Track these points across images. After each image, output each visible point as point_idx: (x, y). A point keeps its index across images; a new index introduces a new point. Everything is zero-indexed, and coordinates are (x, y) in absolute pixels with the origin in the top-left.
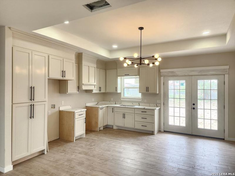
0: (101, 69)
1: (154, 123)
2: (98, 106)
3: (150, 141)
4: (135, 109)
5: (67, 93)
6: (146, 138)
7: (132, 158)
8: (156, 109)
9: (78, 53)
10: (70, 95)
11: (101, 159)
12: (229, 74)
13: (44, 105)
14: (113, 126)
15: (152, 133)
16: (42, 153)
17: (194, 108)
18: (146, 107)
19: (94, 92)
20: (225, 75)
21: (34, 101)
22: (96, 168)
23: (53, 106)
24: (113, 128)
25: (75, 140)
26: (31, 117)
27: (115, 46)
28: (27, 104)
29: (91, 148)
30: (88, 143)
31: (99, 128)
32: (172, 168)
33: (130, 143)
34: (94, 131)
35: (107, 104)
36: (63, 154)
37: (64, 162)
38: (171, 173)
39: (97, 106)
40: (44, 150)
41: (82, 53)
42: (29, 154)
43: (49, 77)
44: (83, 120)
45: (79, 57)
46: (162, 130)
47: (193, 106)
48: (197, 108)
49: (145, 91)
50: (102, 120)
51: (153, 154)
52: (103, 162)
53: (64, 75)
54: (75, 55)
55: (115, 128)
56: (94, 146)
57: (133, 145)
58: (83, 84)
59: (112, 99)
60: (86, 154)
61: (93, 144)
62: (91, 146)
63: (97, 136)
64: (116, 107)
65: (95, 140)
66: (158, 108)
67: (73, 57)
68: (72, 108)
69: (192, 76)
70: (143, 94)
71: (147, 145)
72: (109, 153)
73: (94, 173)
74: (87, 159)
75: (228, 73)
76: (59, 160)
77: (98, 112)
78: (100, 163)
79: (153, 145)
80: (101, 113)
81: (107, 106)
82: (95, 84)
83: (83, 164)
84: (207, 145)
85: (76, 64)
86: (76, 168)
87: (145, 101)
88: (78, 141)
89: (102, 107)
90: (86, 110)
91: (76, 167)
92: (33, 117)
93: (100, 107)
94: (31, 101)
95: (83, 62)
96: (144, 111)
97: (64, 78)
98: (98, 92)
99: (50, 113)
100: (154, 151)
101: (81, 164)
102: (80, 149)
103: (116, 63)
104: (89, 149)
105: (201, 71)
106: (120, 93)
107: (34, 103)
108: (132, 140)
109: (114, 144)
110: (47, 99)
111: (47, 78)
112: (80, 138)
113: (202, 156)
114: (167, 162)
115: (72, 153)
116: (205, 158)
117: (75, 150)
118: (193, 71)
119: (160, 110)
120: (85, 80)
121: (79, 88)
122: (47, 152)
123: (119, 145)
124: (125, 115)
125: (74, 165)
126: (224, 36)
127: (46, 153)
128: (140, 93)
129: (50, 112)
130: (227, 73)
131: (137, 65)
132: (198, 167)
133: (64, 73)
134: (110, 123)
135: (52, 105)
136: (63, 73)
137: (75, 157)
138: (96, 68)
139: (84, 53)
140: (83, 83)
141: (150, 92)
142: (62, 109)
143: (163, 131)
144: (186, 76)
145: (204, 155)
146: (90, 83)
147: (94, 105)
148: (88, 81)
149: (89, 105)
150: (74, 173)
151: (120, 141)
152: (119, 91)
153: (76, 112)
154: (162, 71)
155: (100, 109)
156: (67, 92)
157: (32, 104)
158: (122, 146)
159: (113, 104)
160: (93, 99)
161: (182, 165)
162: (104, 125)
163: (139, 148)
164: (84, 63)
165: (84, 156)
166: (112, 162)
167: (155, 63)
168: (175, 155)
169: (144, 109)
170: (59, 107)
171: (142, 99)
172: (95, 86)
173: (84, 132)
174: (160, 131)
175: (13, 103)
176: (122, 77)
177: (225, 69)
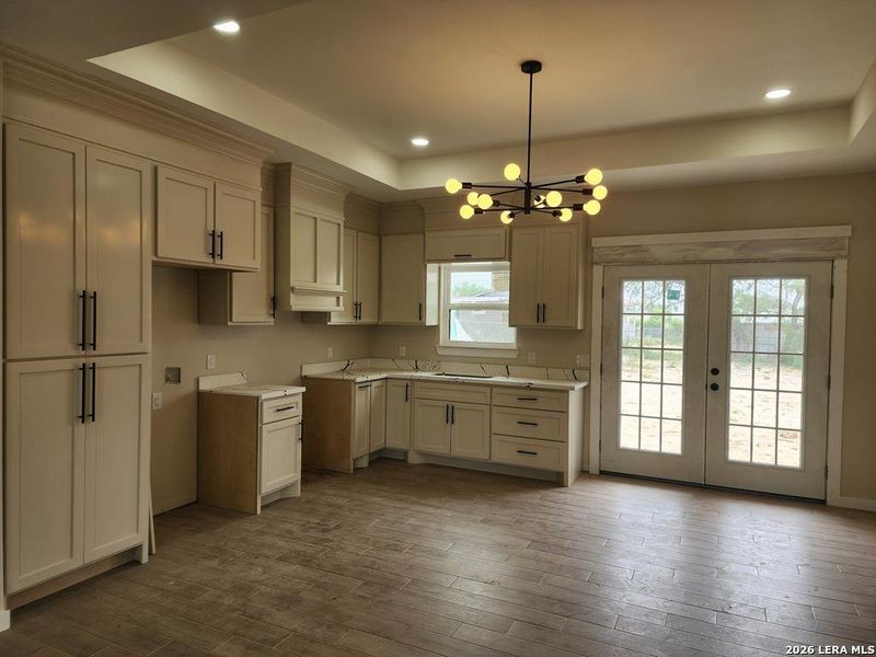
0: (362, 231)
1: (565, 442)
2: (351, 377)
3: (552, 511)
4: (494, 389)
5: (229, 323)
6: (534, 497)
7: (491, 578)
8: (573, 389)
9: (273, 164)
10: (242, 329)
11: (366, 583)
12: (848, 257)
13: (137, 368)
14: (406, 453)
15: (556, 481)
16: (128, 560)
17: (715, 387)
18: (536, 382)
19: (335, 320)
20: (836, 262)
21: (94, 353)
22: (352, 617)
23: (174, 376)
24: (405, 461)
25: (262, 507)
26: (83, 417)
27: (420, 142)
28: (68, 364)
29: (328, 540)
30: (312, 520)
31: (355, 461)
32: (646, 615)
33: (473, 517)
34: (334, 473)
35: (386, 370)
36: (214, 563)
37: (219, 597)
38: (643, 634)
39: (346, 377)
40: (136, 550)
41: (290, 164)
42: (76, 564)
43: (156, 254)
44: (294, 429)
45: (278, 181)
46: (594, 469)
47: (713, 379)
48: (727, 388)
49: (531, 322)
50: (364, 430)
51: (567, 560)
52: (376, 595)
53: (218, 251)
54: (262, 174)
55: (414, 459)
56: (336, 532)
57: (486, 526)
58: (293, 289)
59: (403, 351)
60: (306, 561)
61: (332, 523)
62: (324, 531)
63: (344, 493)
64: (419, 380)
65: (340, 507)
66: (579, 386)
67: (254, 179)
68: (250, 385)
69: (711, 262)
70: (523, 332)
71: (544, 525)
72: (397, 555)
73: (345, 638)
74: (315, 581)
75: (845, 253)
76: (198, 589)
77: (349, 400)
78: (363, 597)
79: (562, 526)
80: (360, 401)
81: (384, 375)
82: (340, 288)
83: (299, 601)
84: (764, 524)
85: (266, 210)
86: (268, 620)
87: (532, 357)
88: (273, 513)
89: (365, 379)
90: (304, 389)
91: (268, 615)
92: (93, 415)
93: (359, 380)
94: (83, 353)
95: (292, 201)
96: (527, 395)
97: (219, 263)
98: (348, 320)
99: (159, 402)
100: (568, 549)
101: (288, 601)
102: (280, 543)
103: (422, 209)
104: (319, 542)
105: (744, 246)
106: (435, 328)
107: (93, 360)
108: (483, 508)
109: (416, 523)
110: (148, 345)
111: (149, 258)
112: (280, 501)
113: (751, 565)
114: (623, 590)
115: (253, 560)
116: (765, 573)
117: (263, 545)
118: (716, 244)
119: (586, 391)
120: (299, 276)
121: (276, 303)
122: (150, 554)
123: (432, 525)
124: (455, 411)
125: (261, 606)
126: (844, 108)
127: (145, 559)
128: (511, 326)
129: (159, 395)
130: (842, 253)
131: (511, 216)
132: (743, 611)
133: (218, 240)
134: (396, 442)
135: (168, 369)
136: (215, 241)
137: (266, 576)
138: (342, 227)
139: (298, 166)
140: (293, 283)
141: (549, 323)
142: (207, 385)
143: (598, 472)
144: (686, 263)
145: (757, 563)
146: (319, 286)
147: (332, 374)
148: (311, 278)
149: (313, 370)
150: (264, 641)
151: (438, 511)
152: (431, 320)
153: (264, 396)
154: (596, 242)
155: (357, 386)
156: (231, 320)
157: (90, 361)
158: (448, 528)
159: (408, 370)
160: (330, 349)
161: (683, 600)
162: (372, 451)
163: (513, 539)
164: (298, 205)
165: (301, 569)
166: (410, 594)
167: (585, 207)
168: (650, 563)
169: (528, 387)
170: (198, 380)
171: (519, 349)
172: (338, 298)
173: (298, 476)
174: (584, 474)
175: (8, 358)
176: (443, 265)
177: (836, 239)
